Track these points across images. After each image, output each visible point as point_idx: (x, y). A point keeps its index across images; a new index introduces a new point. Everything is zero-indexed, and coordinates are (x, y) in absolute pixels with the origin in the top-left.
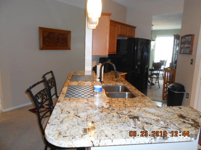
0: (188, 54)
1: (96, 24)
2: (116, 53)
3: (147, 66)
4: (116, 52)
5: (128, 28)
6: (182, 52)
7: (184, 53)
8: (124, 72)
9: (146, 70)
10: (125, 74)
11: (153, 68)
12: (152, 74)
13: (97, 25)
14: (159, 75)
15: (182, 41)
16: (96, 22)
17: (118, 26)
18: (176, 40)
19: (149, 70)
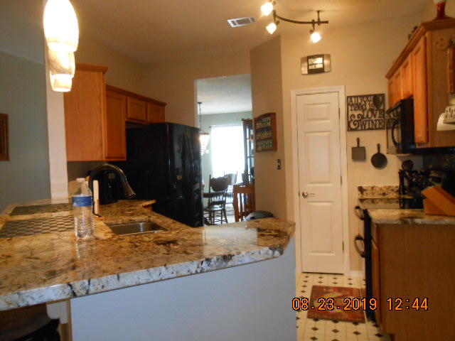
0: (270, 150)
1: (70, 73)
2: (125, 159)
3: (197, 187)
4: (125, 155)
5: (148, 105)
6: (260, 148)
7: (263, 150)
8: (148, 199)
9: (197, 195)
10: (151, 202)
11: (212, 191)
12: (212, 204)
13: (72, 76)
14: (226, 205)
15: (258, 127)
16: (70, 69)
17: (127, 101)
18: (248, 130)
19: (202, 195)
